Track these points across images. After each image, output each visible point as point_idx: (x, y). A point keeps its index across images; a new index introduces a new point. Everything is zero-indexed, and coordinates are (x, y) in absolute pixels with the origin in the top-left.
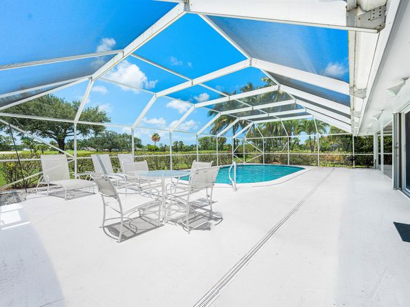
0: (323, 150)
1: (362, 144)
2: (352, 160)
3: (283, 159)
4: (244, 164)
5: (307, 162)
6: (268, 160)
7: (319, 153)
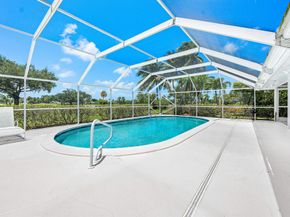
0: (226, 103)
1: (261, 98)
2: (253, 113)
3: (192, 112)
4: (160, 115)
5: (213, 114)
6: (180, 112)
7: (223, 107)
